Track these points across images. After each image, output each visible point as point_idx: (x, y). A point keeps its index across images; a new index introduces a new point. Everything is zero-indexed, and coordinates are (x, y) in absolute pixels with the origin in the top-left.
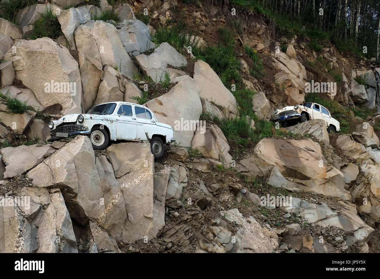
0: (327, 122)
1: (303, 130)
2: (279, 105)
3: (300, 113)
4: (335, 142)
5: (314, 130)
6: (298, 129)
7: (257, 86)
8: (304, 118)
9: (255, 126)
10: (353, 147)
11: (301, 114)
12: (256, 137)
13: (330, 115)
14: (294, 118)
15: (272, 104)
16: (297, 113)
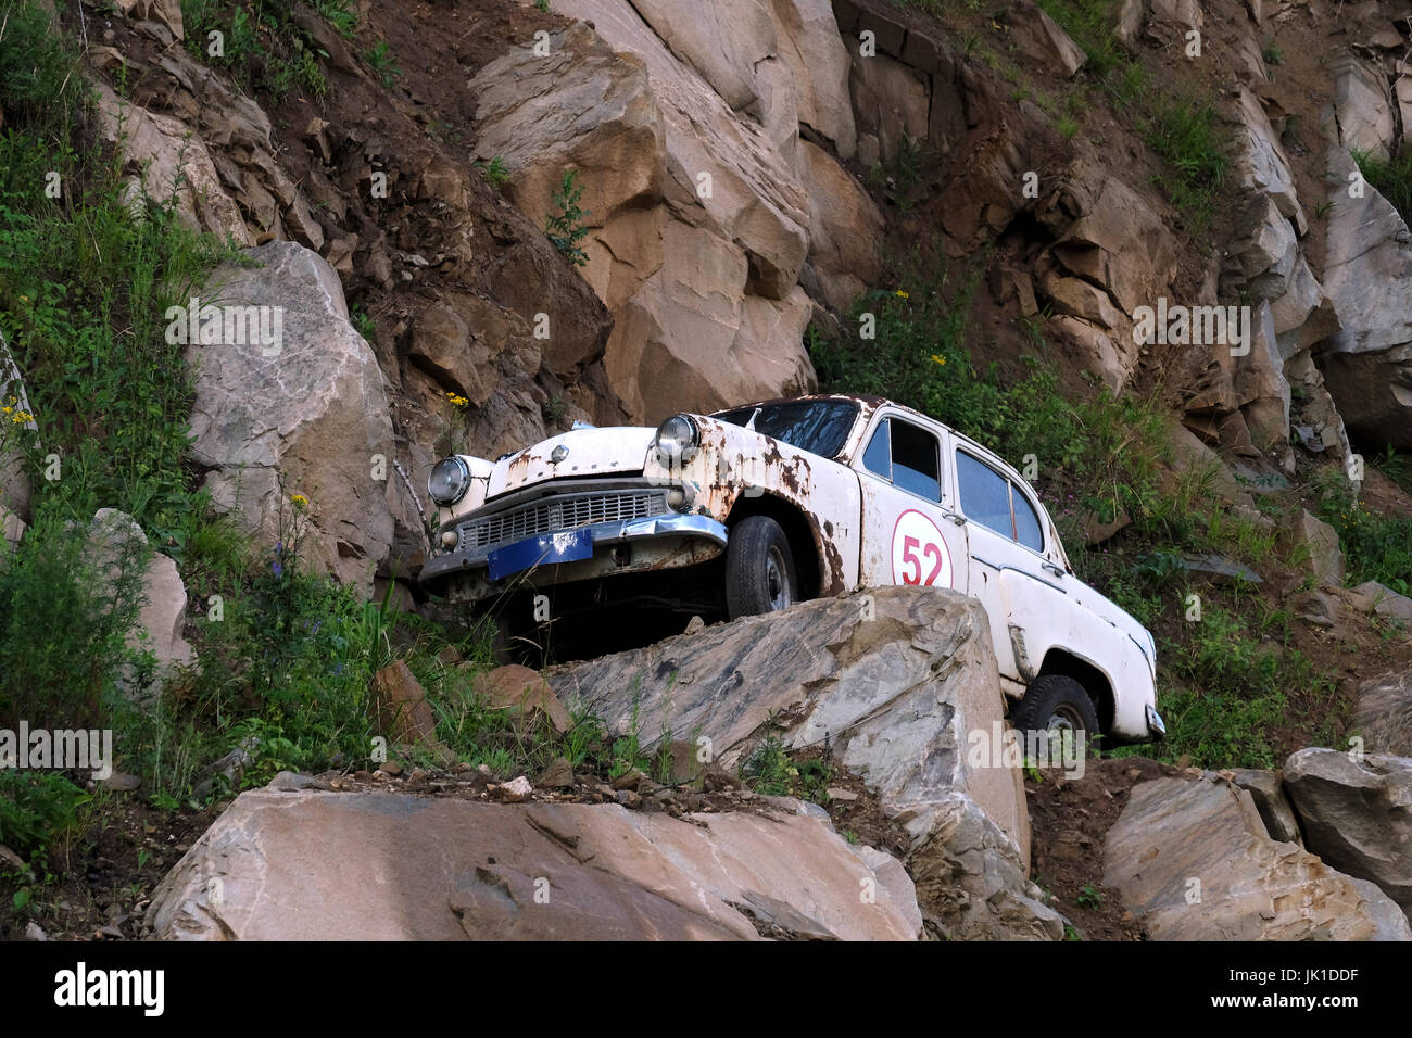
0: (1016, 631)
1: (735, 700)
2: (504, 412)
3: (719, 508)
4: (1091, 852)
5: (858, 709)
6: (686, 695)
7: (266, 178)
8: (762, 563)
9: (187, 633)
10: (1285, 917)
11: (731, 522)
12: (187, 759)
13: (1052, 544)
14: (647, 560)
15: (420, 400)
16: (682, 508)
